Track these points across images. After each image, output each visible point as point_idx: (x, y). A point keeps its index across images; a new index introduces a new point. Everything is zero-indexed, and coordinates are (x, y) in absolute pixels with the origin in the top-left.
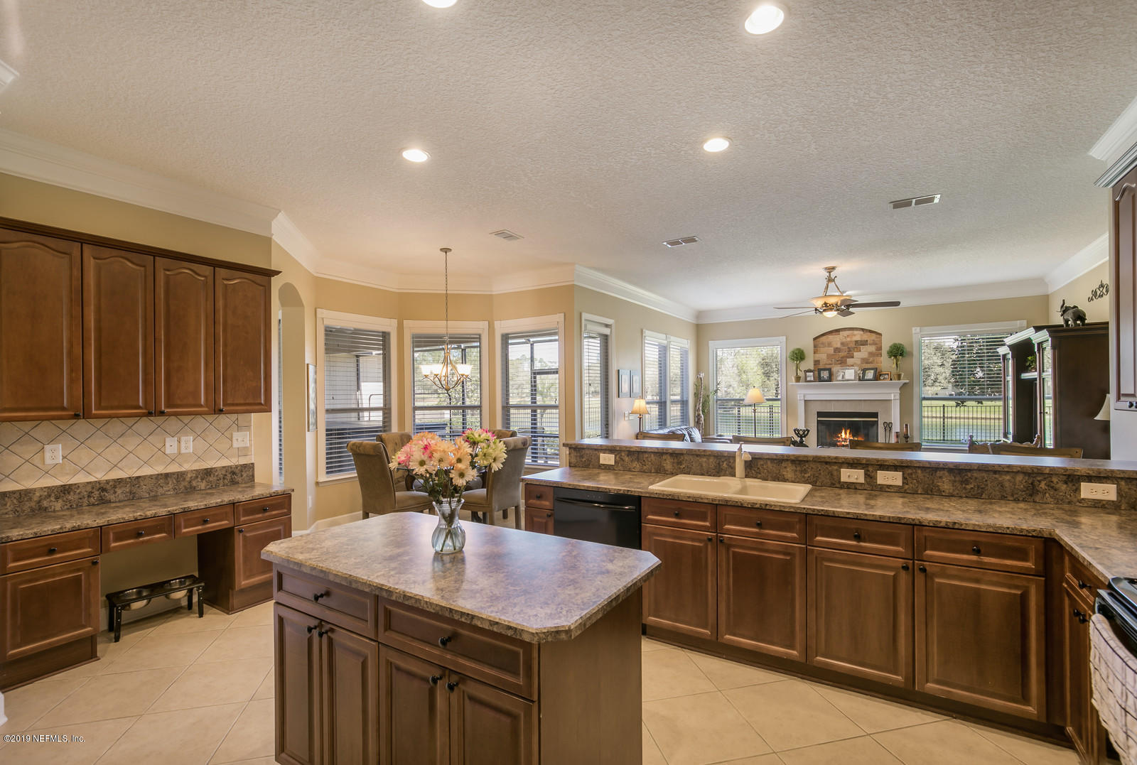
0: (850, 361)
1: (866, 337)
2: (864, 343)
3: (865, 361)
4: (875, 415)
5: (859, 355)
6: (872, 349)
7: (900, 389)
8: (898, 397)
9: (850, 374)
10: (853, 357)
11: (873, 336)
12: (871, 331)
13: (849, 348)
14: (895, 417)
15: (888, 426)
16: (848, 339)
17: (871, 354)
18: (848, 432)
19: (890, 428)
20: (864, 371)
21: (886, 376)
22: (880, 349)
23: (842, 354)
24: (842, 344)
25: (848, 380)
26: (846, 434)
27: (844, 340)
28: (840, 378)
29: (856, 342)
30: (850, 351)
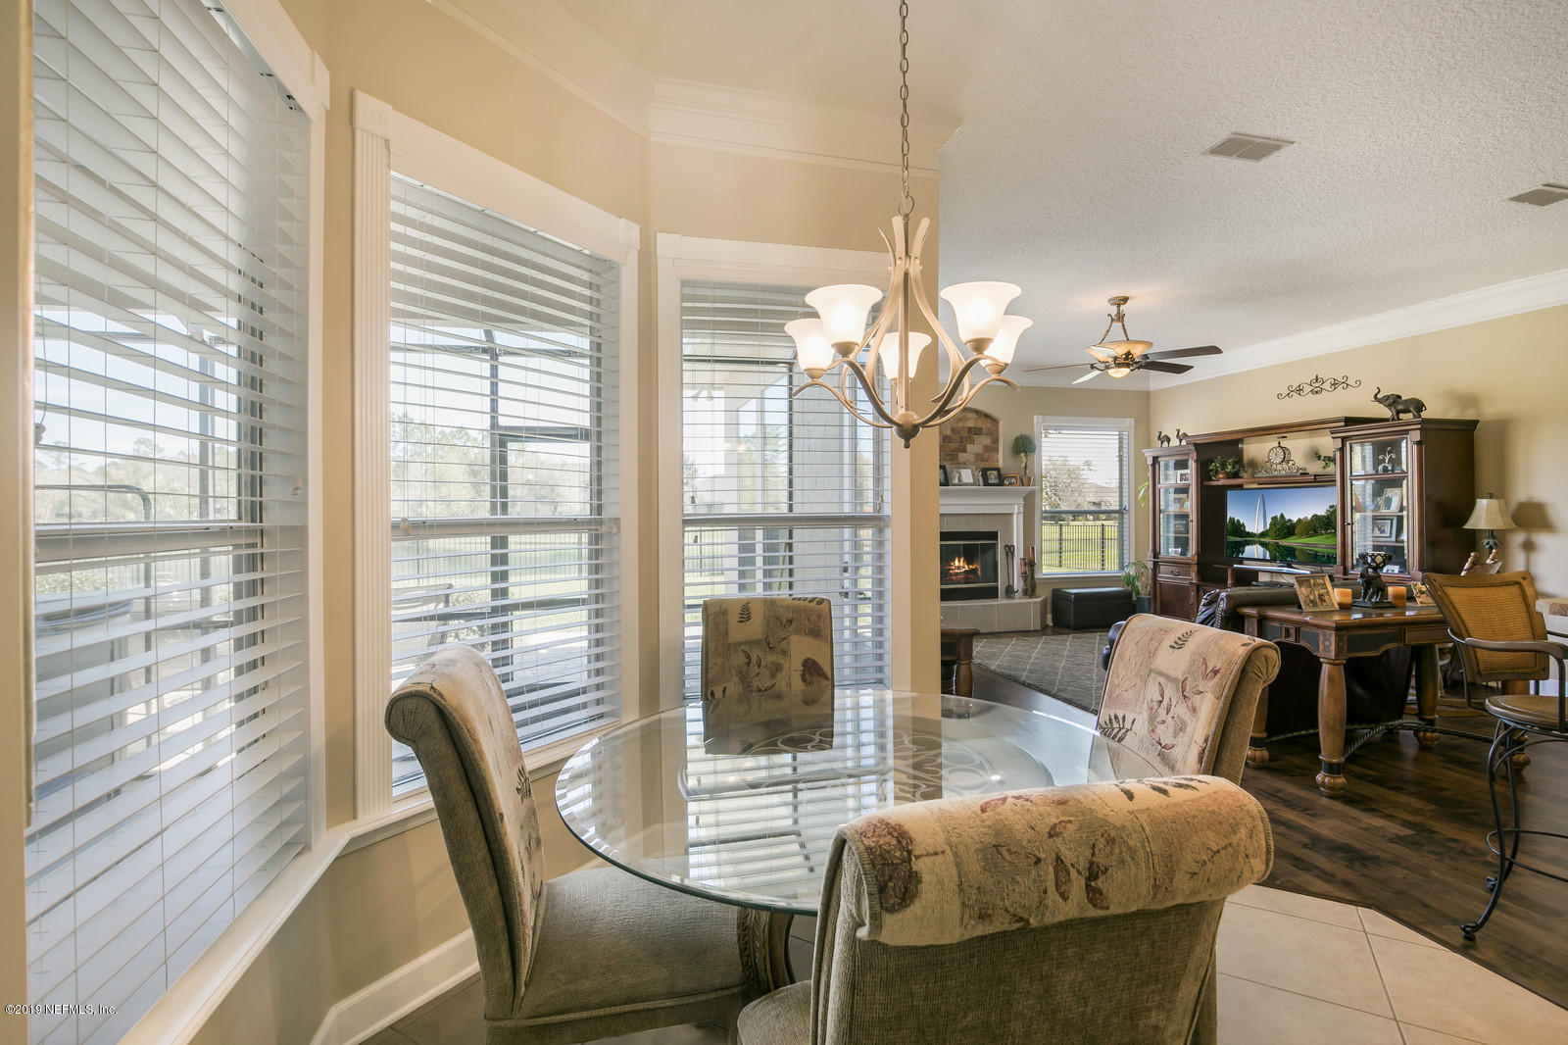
0: (962, 457)
1: (980, 423)
2: (977, 431)
3: (979, 457)
4: (993, 535)
5: (974, 448)
6: (986, 440)
7: (1025, 498)
8: (1022, 509)
9: (967, 475)
10: (965, 451)
11: (989, 424)
12: (987, 416)
13: (961, 437)
14: (1017, 540)
15: (1010, 550)
16: (960, 424)
17: (986, 448)
18: (962, 560)
19: (1013, 554)
20: (984, 472)
21: (1013, 480)
22: (996, 441)
23: (953, 446)
24: (953, 430)
25: (967, 485)
26: (959, 561)
27: (955, 425)
28: (956, 481)
29: (970, 428)
30: (962, 442)
